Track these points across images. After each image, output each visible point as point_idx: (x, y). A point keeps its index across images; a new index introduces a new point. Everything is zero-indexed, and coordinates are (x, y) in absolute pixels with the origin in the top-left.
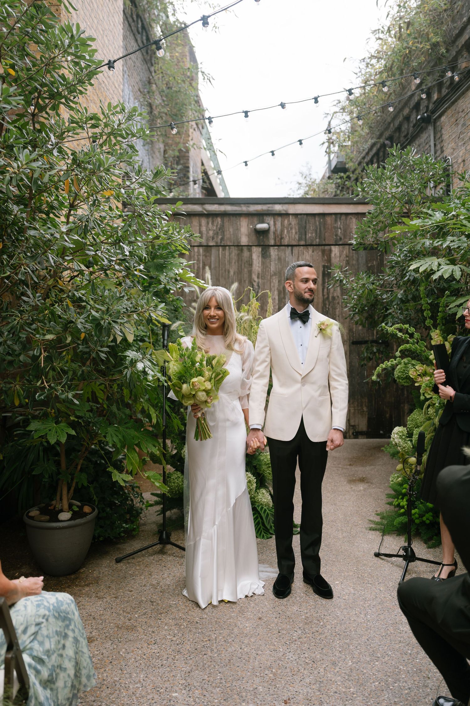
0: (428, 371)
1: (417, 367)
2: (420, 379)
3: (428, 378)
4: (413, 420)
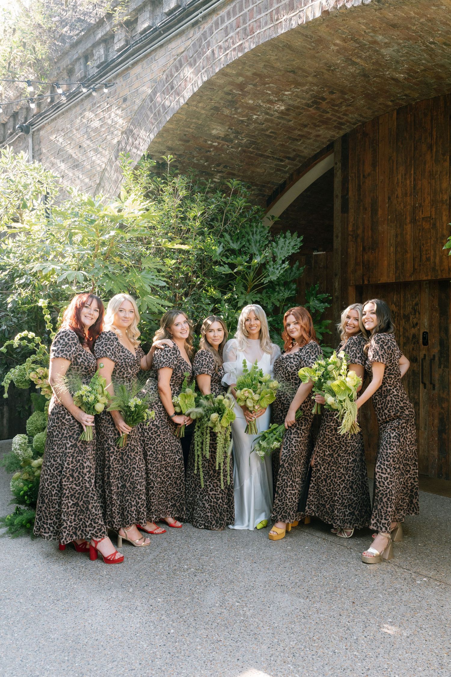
1: (37, 370)
2: (41, 382)
4: (32, 422)
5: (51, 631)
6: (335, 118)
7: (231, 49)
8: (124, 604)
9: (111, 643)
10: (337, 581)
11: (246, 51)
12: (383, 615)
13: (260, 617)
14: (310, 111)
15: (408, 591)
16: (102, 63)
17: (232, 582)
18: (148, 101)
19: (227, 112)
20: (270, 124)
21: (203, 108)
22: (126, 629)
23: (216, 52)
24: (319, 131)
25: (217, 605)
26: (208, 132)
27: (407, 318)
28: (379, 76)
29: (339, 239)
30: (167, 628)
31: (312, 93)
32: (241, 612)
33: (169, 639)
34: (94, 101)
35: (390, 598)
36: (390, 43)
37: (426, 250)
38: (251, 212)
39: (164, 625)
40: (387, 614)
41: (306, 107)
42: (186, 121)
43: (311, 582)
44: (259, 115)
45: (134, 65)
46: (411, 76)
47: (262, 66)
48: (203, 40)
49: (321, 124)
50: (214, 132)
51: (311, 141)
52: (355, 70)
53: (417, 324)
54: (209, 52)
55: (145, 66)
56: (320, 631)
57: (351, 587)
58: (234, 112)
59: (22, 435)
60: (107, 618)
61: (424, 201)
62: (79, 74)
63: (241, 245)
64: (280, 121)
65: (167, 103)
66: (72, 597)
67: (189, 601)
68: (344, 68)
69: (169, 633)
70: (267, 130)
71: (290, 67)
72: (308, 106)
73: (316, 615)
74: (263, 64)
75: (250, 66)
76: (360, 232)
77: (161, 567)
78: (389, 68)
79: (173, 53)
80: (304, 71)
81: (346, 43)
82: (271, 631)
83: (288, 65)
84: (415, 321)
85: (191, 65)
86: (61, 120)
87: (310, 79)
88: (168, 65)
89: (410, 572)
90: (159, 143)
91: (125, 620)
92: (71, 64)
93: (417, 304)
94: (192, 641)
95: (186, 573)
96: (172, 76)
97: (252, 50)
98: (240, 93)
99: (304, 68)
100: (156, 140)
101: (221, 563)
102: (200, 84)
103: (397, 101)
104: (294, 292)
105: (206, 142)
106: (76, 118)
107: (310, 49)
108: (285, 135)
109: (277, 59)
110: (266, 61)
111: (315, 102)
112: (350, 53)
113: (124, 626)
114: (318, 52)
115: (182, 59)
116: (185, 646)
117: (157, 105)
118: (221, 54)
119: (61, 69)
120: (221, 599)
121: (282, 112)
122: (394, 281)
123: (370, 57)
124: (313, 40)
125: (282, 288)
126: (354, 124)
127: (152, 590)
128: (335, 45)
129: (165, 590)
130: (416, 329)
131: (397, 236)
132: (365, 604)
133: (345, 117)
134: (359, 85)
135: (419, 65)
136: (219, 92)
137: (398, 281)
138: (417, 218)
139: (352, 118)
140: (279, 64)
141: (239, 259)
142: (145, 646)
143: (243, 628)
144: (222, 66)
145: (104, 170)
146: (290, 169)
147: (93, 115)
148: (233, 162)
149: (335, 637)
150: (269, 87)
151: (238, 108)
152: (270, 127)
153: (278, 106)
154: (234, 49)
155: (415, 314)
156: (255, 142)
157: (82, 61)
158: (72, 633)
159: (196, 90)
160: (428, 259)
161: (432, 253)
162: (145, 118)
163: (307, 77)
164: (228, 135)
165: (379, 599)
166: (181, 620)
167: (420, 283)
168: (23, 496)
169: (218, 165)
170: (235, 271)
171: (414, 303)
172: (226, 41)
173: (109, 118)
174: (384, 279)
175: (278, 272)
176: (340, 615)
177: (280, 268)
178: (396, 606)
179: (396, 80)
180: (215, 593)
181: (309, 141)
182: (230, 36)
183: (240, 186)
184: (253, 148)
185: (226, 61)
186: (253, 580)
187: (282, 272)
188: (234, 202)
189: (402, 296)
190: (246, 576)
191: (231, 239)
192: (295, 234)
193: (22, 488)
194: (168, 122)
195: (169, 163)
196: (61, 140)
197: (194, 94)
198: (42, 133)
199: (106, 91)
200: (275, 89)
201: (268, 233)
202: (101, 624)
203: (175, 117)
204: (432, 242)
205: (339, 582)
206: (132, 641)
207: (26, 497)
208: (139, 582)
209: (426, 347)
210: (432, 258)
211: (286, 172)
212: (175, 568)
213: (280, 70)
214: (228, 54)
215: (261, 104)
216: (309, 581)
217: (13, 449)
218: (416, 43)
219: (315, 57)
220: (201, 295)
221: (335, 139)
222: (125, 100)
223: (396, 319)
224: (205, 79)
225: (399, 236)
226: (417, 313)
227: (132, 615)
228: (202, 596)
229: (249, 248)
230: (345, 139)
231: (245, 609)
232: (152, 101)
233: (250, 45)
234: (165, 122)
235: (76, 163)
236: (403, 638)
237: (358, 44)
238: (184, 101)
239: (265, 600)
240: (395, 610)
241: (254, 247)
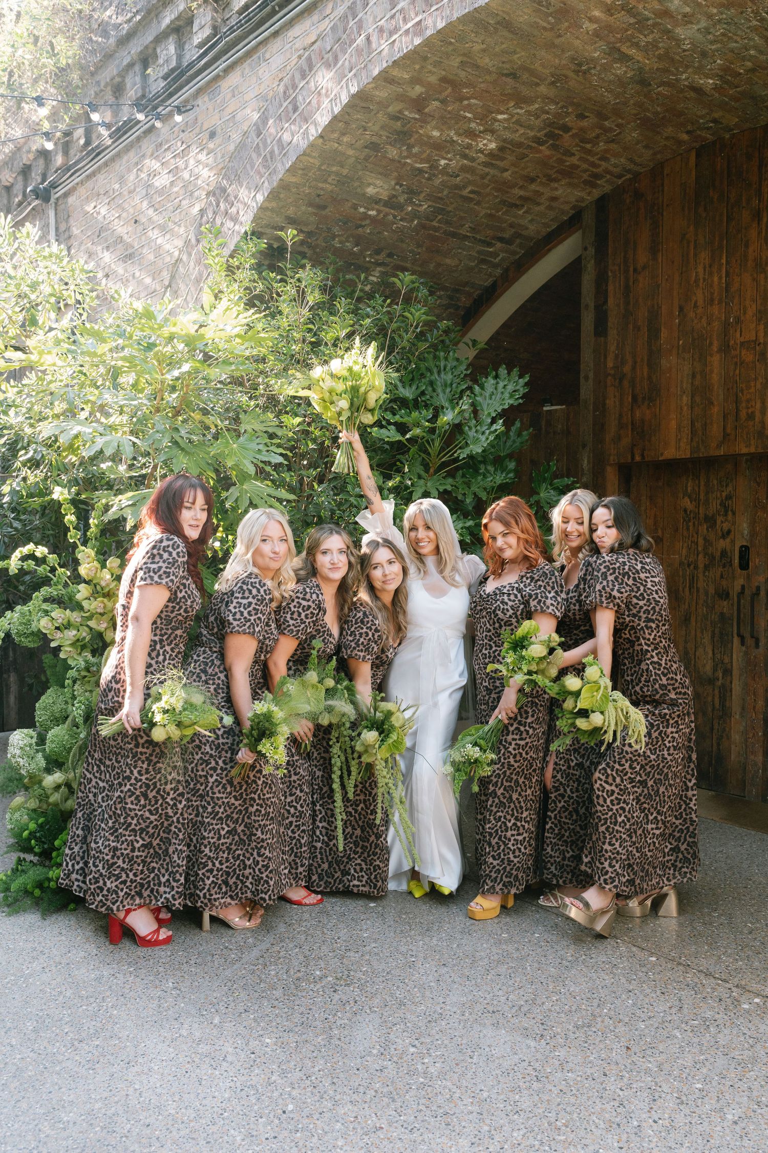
0: (72, 620)
1: (53, 614)
2: (58, 635)
3: (74, 632)
4: (45, 707)
5: (63, 1107)
6: (585, 166)
7: (400, 32)
8: (203, 1048)
9: (174, 1133)
10: (595, 1004)
11: (429, 33)
12: (684, 1076)
13: (456, 1076)
14: (540, 152)
15: (728, 1024)
16: (173, 70)
17: (402, 1004)
18: (253, 134)
19: (393, 152)
20: (469, 176)
21: (351, 145)
22: (204, 1102)
23: (374, 39)
24: (556, 189)
25: (375, 1052)
26: (359, 190)
27: (711, 521)
28: (668, 84)
29: (591, 382)
30: (280, 1101)
31: (545, 116)
32: (420, 1067)
33: (285, 1125)
34: (160, 140)
35: (696, 1040)
36: (692, 15)
37: (748, 401)
38: (435, 331)
39: (276, 1094)
40: (692, 1074)
41: (534, 145)
42: (319, 169)
43: (548, 1005)
44: (450, 160)
45: (227, 71)
46: (727, 82)
47: (456, 65)
48: (350, 18)
49: (560, 177)
50: (370, 191)
51: (542, 208)
52: (626, 72)
53: (729, 532)
54: (361, 40)
55: (247, 71)
56: (568, 1109)
57: (621, 1017)
58: (405, 154)
59: (25, 731)
60: (170, 1078)
61: (745, 313)
62: (132, 92)
63: (419, 391)
64: (487, 170)
65: (286, 137)
66: (108, 1034)
67: (322, 1043)
68: (605, 68)
69: (284, 1112)
70: (464, 187)
71: (507, 66)
72: (540, 142)
73: (559, 1075)
74: (459, 60)
75: (437, 64)
76: (627, 369)
77: (273, 973)
78: (687, 67)
79: (297, 45)
80: (532, 73)
81: (612, 15)
82: (476, 1109)
83: (503, 63)
84: (726, 526)
85: (328, 66)
86: (103, 177)
87: (543, 89)
88: (288, 68)
89: (727, 985)
90: (272, 210)
91: (203, 1083)
92: (119, 75)
93: (729, 497)
94: (327, 1128)
95: (318, 986)
96: (295, 87)
97: (439, 32)
98: (417, 116)
99: (533, 67)
100: (267, 204)
101: (383, 966)
102: (345, 99)
103: (699, 132)
104: (511, 475)
105: (356, 209)
106: (129, 170)
107: (545, 28)
108: (497, 197)
109: (484, 50)
110: (464, 55)
111: (550, 135)
112: (619, 36)
113: (202, 1096)
114: (560, 36)
115: (313, 57)
116: (315, 1140)
117: (269, 142)
118: (382, 42)
119: (102, 84)
120: (383, 1039)
121: (491, 154)
122: (688, 456)
123: (654, 45)
124: (551, 10)
125: (491, 468)
126: (620, 176)
127: (255, 1020)
128: (591, 20)
129: (279, 1020)
130: (728, 540)
131: (694, 376)
132: (649, 1052)
133: (603, 163)
134: (632, 102)
135: (743, 59)
136: (380, 115)
137: (695, 456)
138: (732, 342)
139: (615, 166)
140: (487, 60)
141: (415, 414)
142: (238, 1138)
143: (423, 1101)
144: (385, 65)
145: (177, 261)
146: (503, 259)
147: (159, 164)
148: (404, 246)
149: (597, 1121)
150: (469, 105)
151: (413, 147)
152: (470, 182)
153: (485, 142)
154: (407, 32)
155: (726, 515)
156: (444, 209)
157: (137, 68)
158: (103, 1111)
159: (337, 110)
160: (751, 417)
161: (758, 405)
162: (248, 166)
163: (537, 85)
164: (394, 196)
165: (676, 1041)
166: (308, 1083)
167: (734, 459)
168: (29, 839)
169: (378, 252)
170: (408, 436)
171: (724, 494)
172: (392, 17)
173: (185, 168)
174: (670, 453)
175: (484, 439)
176: (605, 1075)
177: (488, 432)
178: (709, 1056)
179: (698, 90)
180: (371, 1026)
181: (537, 208)
182: (399, 7)
183: (417, 285)
184: (439, 222)
185: (391, 54)
186: (441, 1000)
187: (491, 438)
188: (406, 314)
189: (702, 483)
190: (428, 993)
191: (401, 381)
192: (516, 371)
193: (27, 825)
194: (288, 170)
195: (289, 244)
196: (103, 211)
197: (335, 119)
198: (71, 200)
199: (178, 118)
200: (479, 110)
201: (466, 370)
202: (159, 1091)
203: (301, 161)
204: (759, 386)
205: (599, 1006)
206: (214, 1128)
207: (33, 842)
208: (233, 1004)
209: (744, 572)
210: (758, 414)
211: (495, 266)
212: (299, 975)
213: (489, 72)
214: (394, 41)
215: (455, 139)
216: (543, 1003)
217: (9, 756)
218: (742, 13)
219: (553, 45)
220: (347, 480)
221: (583, 205)
222: (212, 135)
223: (691, 524)
224: (354, 89)
225: (698, 377)
226: (730, 513)
227: (217, 1072)
228: (346, 1032)
229: (431, 397)
230: (601, 204)
231: (426, 1061)
232: (259, 134)
233: (436, 22)
234: (283, 172)
235: (130, 251)
236: (725, 1124)
237: (634, 17)
238: (317, 131)
239: (464, 1042)
240: (707, 1064)
241: (441, 395)
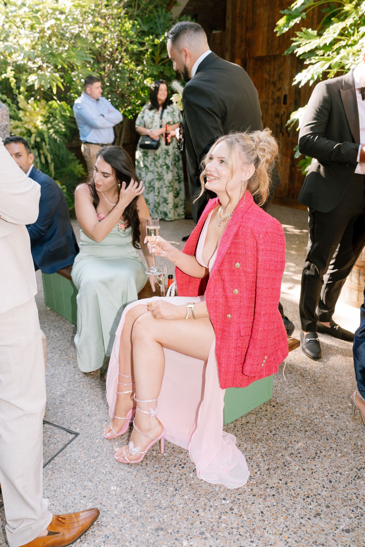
27: (274, 84)
29: (230, 20)
53: (280, 88)
63: (150, 27)
76: (244, 14)
84: (280, 86)
93: (281, 73)
122: (266, 55)
130: (280, 92)
131: (269, 18)
137: (269, 54)
141: (147, 38)
155: (280, 81)
170: (145, 48)
174: (259, 53)
189: (272, 66)
191: (143, 22)
209: (285, 106)
229: (155, 30)
241: (159, 29)
